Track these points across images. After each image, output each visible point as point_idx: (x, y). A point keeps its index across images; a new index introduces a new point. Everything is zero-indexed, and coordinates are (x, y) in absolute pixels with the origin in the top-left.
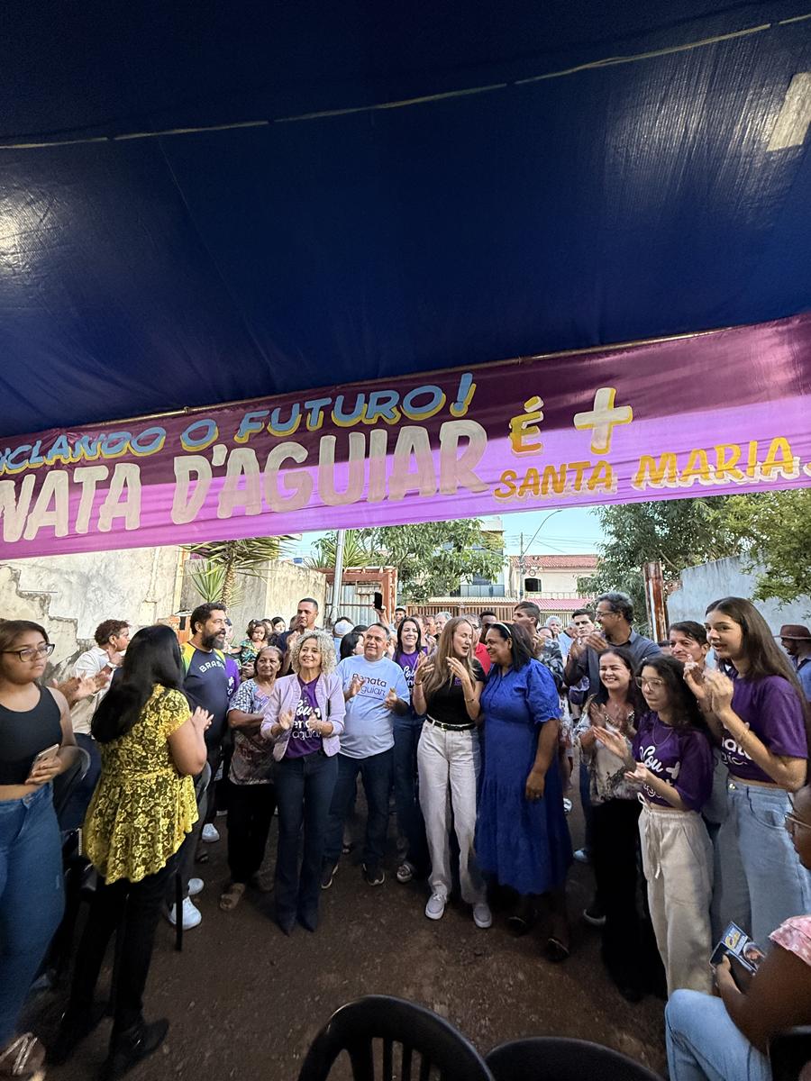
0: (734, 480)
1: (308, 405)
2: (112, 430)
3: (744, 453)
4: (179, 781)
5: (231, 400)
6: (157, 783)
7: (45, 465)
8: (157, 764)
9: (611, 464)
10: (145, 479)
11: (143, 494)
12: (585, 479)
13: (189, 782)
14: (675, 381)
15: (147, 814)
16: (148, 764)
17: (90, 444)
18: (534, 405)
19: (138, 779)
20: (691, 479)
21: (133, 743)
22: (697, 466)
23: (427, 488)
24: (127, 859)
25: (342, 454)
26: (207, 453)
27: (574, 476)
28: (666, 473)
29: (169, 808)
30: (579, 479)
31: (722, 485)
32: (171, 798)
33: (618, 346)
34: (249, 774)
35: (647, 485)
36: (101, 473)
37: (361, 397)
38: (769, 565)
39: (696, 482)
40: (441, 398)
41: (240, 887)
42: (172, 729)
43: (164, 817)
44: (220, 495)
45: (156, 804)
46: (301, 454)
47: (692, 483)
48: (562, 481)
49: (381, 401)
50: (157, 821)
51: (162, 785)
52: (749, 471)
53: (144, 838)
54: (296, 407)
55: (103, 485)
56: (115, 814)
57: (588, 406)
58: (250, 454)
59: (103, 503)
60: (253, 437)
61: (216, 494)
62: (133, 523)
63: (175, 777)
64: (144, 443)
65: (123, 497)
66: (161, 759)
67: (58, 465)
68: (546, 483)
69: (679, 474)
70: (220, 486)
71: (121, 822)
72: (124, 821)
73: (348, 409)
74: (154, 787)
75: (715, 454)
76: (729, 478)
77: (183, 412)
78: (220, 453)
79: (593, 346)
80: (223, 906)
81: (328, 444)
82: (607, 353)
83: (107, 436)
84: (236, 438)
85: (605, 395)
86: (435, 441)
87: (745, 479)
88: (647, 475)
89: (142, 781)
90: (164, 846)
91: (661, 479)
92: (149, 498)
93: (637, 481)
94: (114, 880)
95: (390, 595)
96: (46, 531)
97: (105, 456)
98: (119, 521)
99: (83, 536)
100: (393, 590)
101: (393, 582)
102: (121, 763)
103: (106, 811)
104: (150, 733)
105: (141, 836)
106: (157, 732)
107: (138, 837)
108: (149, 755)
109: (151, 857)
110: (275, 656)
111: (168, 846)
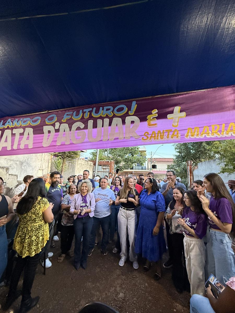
0: (218, 136)
1: (84, 110)
3: (221, 127)
5: (61, 109)
7: (4, 128)
9: (179, 130)
10: (35, 133)
11: (34, 137)
12: (170, 135)
13: (47, 225)
14: (200, 105)
15: (36, 236)
16: (36, 220)
17: (18, 121)
18: (155, 111)
19: (33, 225)
20: (204, 135)
21: (32, 214)
22: (206, 132)
23: (121, 137)
24: (29, 250)
25: (95, 126)
26: (54, 125)
27: (167, 134)
28: (196, 133)
30: (168, 135)
31: (213, 138)
32: (43, 231)
33: (182, 93)
34: (67, 223)
35: (190, 137)
36: (21, 130)
37: (101, 108)
38: (225, 163)
39: (205, 136)
40: (126, 109)
41: (64, 255)
42: (44, 209)
43: (41, 236)
44: (57, 138)
45: (38, 233)
46: (82, 126)
48: (163, 135)
49: (107, 110)
50: (39, 238)
51: (40, 227)
52: (222, 133)
53: (35, 243)
54: (81, 111)
55: (22, 134)
56: (25, 236)
57: (172, 112)
58: (66, 125)
59: (22, 140)
60: (68, 120)
61: (56, 138)
62: (31, 146)
63: (44, 224)
64: (34, 121)
65: (28, 138)
66: (40, 219)
67: (8, 128)
68: (158, 136)
69: (200, 134)
70: (58, 135)
71: (27, 239)
72: (28, 238)
73: (97, 112)
74: (38, 227)
75: (212, 128)
76: (216, 135)
77: (46, 112)
78: (57, 125)
79: (174, 93)
80: (59, 261)
81: (91, 123)
82: (178, 95)
83: (23, 119)
84: (62, 120)
85: (177, 109)
86: (124, 122)
87: (221, 136)
88: (190, 134)
89: (34, 226)
90: (41, 245)
91: (194, 135)
92: (35, 139)
93: (187, 136)
94: (25, 257)
95: (112, 169)
96: (4, 148)
97: (22, 125)
98: (26, 146)
99: (16, 150)
100: (113, 167)
101: (113, 165)
102: (27, 220)
103: (22, 236)
104: (37, 211)
105: (34, 242)
106: (40, 211)
107: (33, 243)
108: (37, 218)
109: (37, 249)
110: (75, 187)
111: (42, 245)
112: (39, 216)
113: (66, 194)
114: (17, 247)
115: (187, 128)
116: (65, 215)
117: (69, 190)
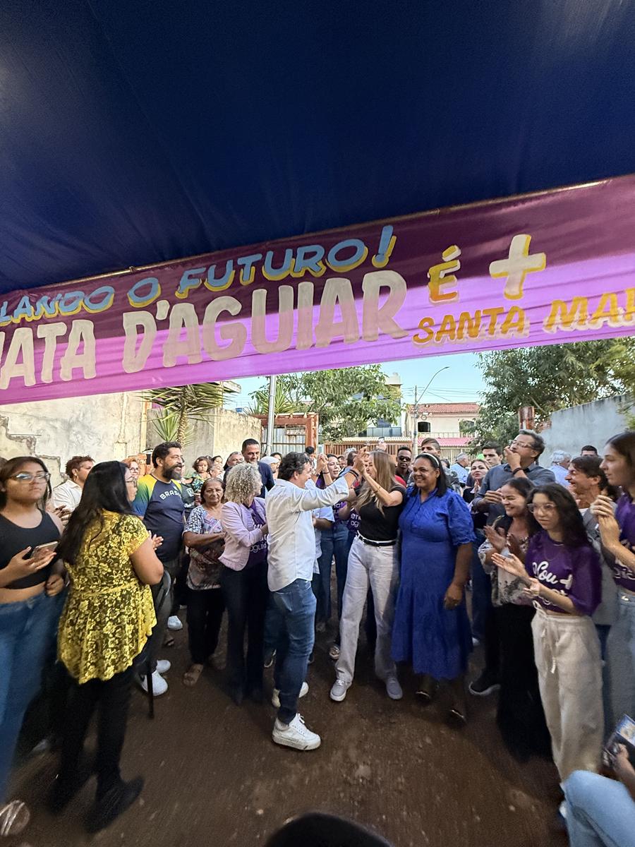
1: (240, 261)
2: (67, 290)
4: (140, 593)
5: (171, 259)
6: (122, 596)
7: (12, 323)
8: (122, 579)
9: (524, 309)
10: (98, 333)
11: (97, 346)
12: (498, 323)
13: (148, 593)
15: (114, 622)
16: (113, 579)
17: (49, 302)
18: (452, 254)
19: (105, 592)
20: (600, 322)
21: (100, 562)
22: (607, 310)
23: (351, 336)
24: (97, 662)
25: (272, 306)
26: (152, 309)
27: (488, 321)
28: (577, 316)
29: (133, 616)
30: (493, 324)
31: (628, 328)
32: (134, 608)
33: (534, 195)
34: (204, 582)
35: (558, 328)
36: (61, 329)
37: (289, 252)
39: (605, 325)
40: (363, 252)
41: (199, 667)
42: (134, 548)
43: (128, 624)
44: (164, 347)
45: (121, 614)
46: (236, 307)
47: (601, 326)
48: (477, 326)
49: (308, 256)
50: (123, 628)
51: (126, 597)
53: (113, 642)
54: (230, 263)
55: (63, 339)
56: (85, 623)
57: (504, 254)
58: (190, 308)
59: (63, 356)
60: (192, 292)
61: (161, 345)
62: (90, 373)
63: (137, 590)
64: (96, 300)
65: (80, 350)
66: (125, 574)
67: (23, 323)
68: (461, 329)
69: (589, 317)
70: (164, 338)
71: (92, 630)
72: (94, 629)
73: (277, 264)
74: (119, 599)
75: (625, 297)
77: (129, 271)
80: (186, 682)
81: (259, 297)
83: (63, 296)
84: (177, 294)
85: (520, 242)
86: (358, 291)
88: (558, 319)
89: (108, 595)
90: (130, 648)
91: (571, 322)
92: (102, 350)
93: (547, 325)
94: (86, 681)
95: (313, 436)
96: (17, 382)
97: (63, 314)
98: (77, 372)
99: (49, 385)
100: (315, 431)
101: (315, 425)
102: (89, 580)
103: (77, 621)
104: (114, 553)
105: (110, 640)
106: (120, 551)
107: (107, 641)
108: (114, 571)
109: (120, 658)
110: (219, 487)
111: (133, 648)
112: (121, 566)
113: (196, 506)
114: (65, 654)
115: (551, 302)
116: (196, 560)
117: (202, 493)
